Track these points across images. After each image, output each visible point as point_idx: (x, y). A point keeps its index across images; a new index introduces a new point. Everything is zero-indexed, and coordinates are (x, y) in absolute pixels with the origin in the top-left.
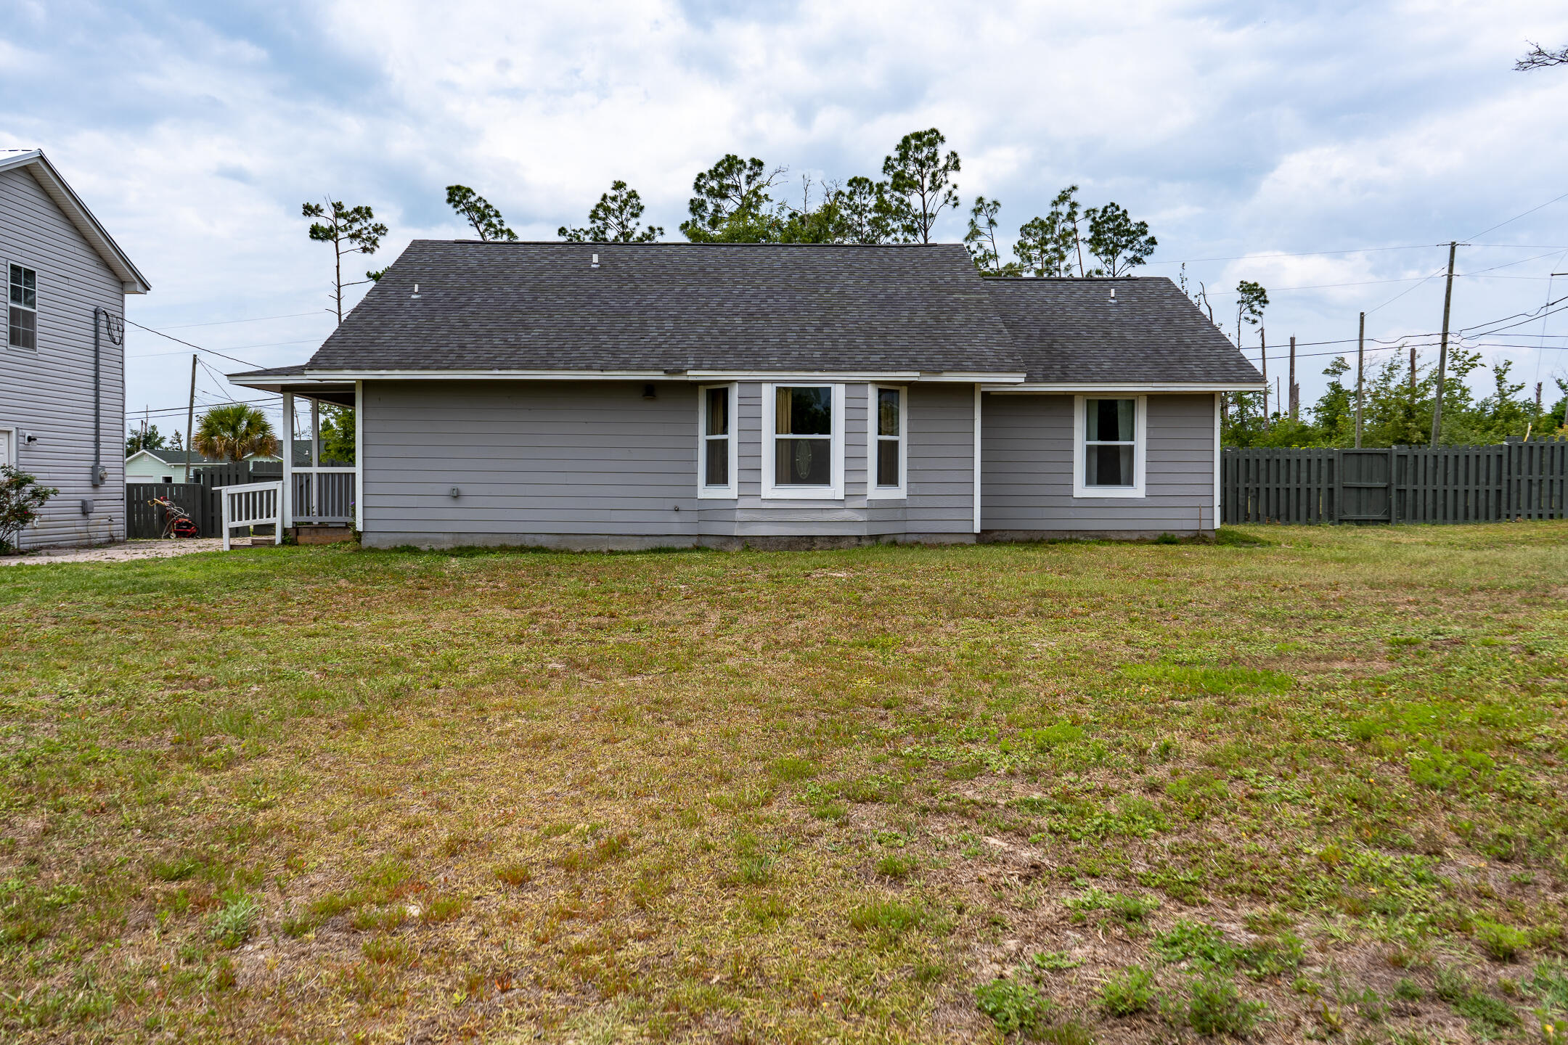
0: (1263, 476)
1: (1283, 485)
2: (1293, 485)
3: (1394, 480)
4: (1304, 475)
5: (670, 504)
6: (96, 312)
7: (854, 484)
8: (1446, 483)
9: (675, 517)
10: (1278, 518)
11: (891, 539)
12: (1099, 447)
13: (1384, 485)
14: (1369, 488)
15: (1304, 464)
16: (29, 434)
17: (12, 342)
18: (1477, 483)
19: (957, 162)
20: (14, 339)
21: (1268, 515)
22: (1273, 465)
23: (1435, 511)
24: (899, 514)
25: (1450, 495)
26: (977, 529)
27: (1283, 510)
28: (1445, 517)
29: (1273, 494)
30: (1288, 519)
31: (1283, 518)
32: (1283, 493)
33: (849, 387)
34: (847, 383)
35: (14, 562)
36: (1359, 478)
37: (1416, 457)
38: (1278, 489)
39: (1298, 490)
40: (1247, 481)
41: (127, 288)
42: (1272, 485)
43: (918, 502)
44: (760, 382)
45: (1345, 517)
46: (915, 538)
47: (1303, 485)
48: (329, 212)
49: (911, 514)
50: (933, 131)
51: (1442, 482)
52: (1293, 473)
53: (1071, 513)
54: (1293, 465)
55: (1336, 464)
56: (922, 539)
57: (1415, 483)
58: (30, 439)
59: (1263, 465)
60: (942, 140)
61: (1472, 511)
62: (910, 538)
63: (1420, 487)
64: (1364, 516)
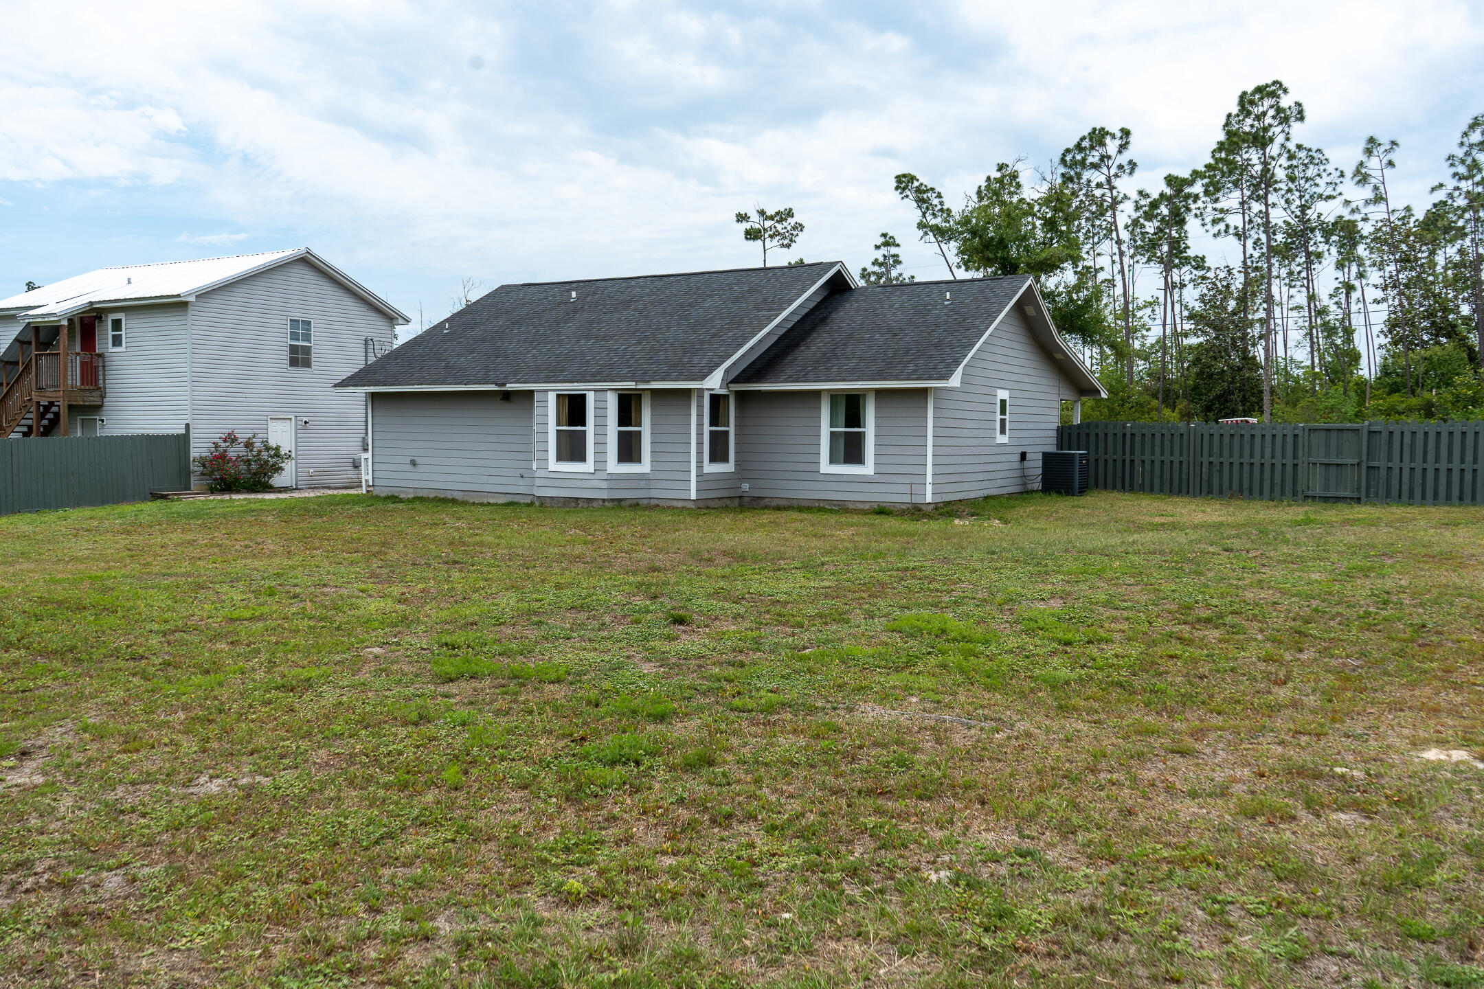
0: (1226, 452)
1: (1246, 459)
2: (1257, 460)
3: (1364, 457)
4: (1268, 451)
5: (518, 473)
6: (366, 341)
7: (601, 461)
8: (1425, 461)
9: (521, 482)
10: (1241, 491)
11: (635, 502)
12: (846, 432)
13: (1356, 461)
14: (1338, 465)
15: (1268, 439)
16: (305, 419)
17: (291, 365)
18: (1462, 461)
19: (1301, 112)
20: (294, 362)
21: (1231, 488)
22: (1237, 439)
23: (1411, 490)
24: (643, 484)
25: (1430, 474)
26: (693, 497)
27: (1246, 485)
28: (1423, 497)
29: (1236, 467)
30: (1251, 493)
31: (1246, 493)
32: (1246, 468)
33: (598, 393)
34: (596, 391)
35: (272, 496)
36: (1327, 454)
37: (1391, 433)
38: (1242, 464)
39: (1262, 464)
40: (1210, 456)
41: (395, 322)
42: (1236, 460)
43: (658, 475)
44: (547, 391)
45: (1310, 493)
46: (656, 502)
47: (1267, 459)
48: (755, 217)
49: (653, 484)
50: (1275, 83)
51: (1421, 460)
52: (1257, 448)
53: (819, 486)
54: (1258, 440)
55: (1300, 439)
56: (661, 503)
57: (1390, 460)
58: (306, 422)
59: (1226, 440)
60: (1285, 91)
61: (1455, 491)
62: (653, 502)
63: (1395, 464)
64: (1332, 493)
